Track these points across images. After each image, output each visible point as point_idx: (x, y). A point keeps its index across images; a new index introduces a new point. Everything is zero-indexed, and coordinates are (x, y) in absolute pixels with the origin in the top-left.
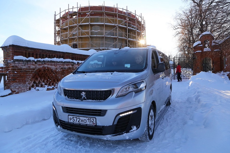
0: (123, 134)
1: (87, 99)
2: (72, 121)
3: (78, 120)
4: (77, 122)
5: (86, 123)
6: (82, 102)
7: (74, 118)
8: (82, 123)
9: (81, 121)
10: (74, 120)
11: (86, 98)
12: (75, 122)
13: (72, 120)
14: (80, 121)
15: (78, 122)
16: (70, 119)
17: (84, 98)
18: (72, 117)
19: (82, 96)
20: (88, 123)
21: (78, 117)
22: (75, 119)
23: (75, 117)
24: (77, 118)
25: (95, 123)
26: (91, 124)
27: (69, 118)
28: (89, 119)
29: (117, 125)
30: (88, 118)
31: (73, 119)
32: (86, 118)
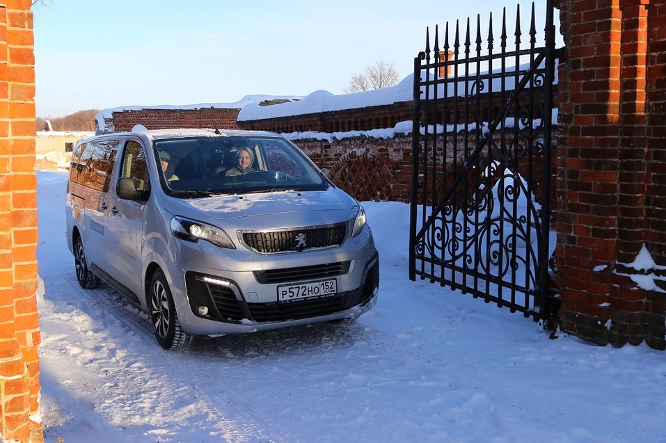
0: (370, 300)
1: (309, 246)
2: (287, 298)
3: (301, 291)
4: (300, 296)
5: (318, 294)
6: (300, 254)
7: (291, 290)
8: (310, 295)
9: (309, 291)
10: (291, 294)
11: (305, 245)
12: (295, 297)
13: (289, 294)
14: (306, 292)
15: (303, 295)
16: (283, 295)
17: (302, 244)
18: (286, 289)
19: (299, 241)
20: (322, 292)
21: (301, 286)
22: (295, 291)
23: (294, 286)
24: (299, 287)
25: (335, 288)
26: (328, 292)
27: (280, 292)
28: (323, 284)
29: (365, 285)
30: (321, 283)
31: (290, 292)
32: (317, 284)
